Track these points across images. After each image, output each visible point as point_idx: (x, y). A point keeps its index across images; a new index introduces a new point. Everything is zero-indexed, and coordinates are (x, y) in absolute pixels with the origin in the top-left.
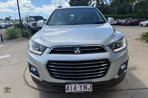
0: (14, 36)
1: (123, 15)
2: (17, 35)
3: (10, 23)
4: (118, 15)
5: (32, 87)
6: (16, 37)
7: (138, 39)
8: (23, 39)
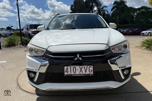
0: (13, 44)
1: (125, 25)
2: (16, 42)
3: (10, 32)
4: (120, 25)
5: (24, 90)
6: (15, 44)
7: (138, 46)
8: (22, 46)
